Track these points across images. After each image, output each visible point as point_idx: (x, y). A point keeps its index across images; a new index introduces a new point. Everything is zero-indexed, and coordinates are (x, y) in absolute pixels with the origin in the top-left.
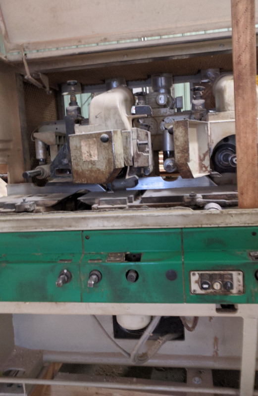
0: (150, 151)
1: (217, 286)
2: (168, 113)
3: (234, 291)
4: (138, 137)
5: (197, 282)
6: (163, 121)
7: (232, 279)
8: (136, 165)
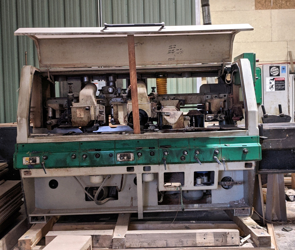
0: (105, 114)
1: (125, 158)
2: (113, 96)
3: (131, 160)
4: (100, 108)
5: (119, 157)
6: (111, 100)
7: (130, 156)
8: (98, 120)
